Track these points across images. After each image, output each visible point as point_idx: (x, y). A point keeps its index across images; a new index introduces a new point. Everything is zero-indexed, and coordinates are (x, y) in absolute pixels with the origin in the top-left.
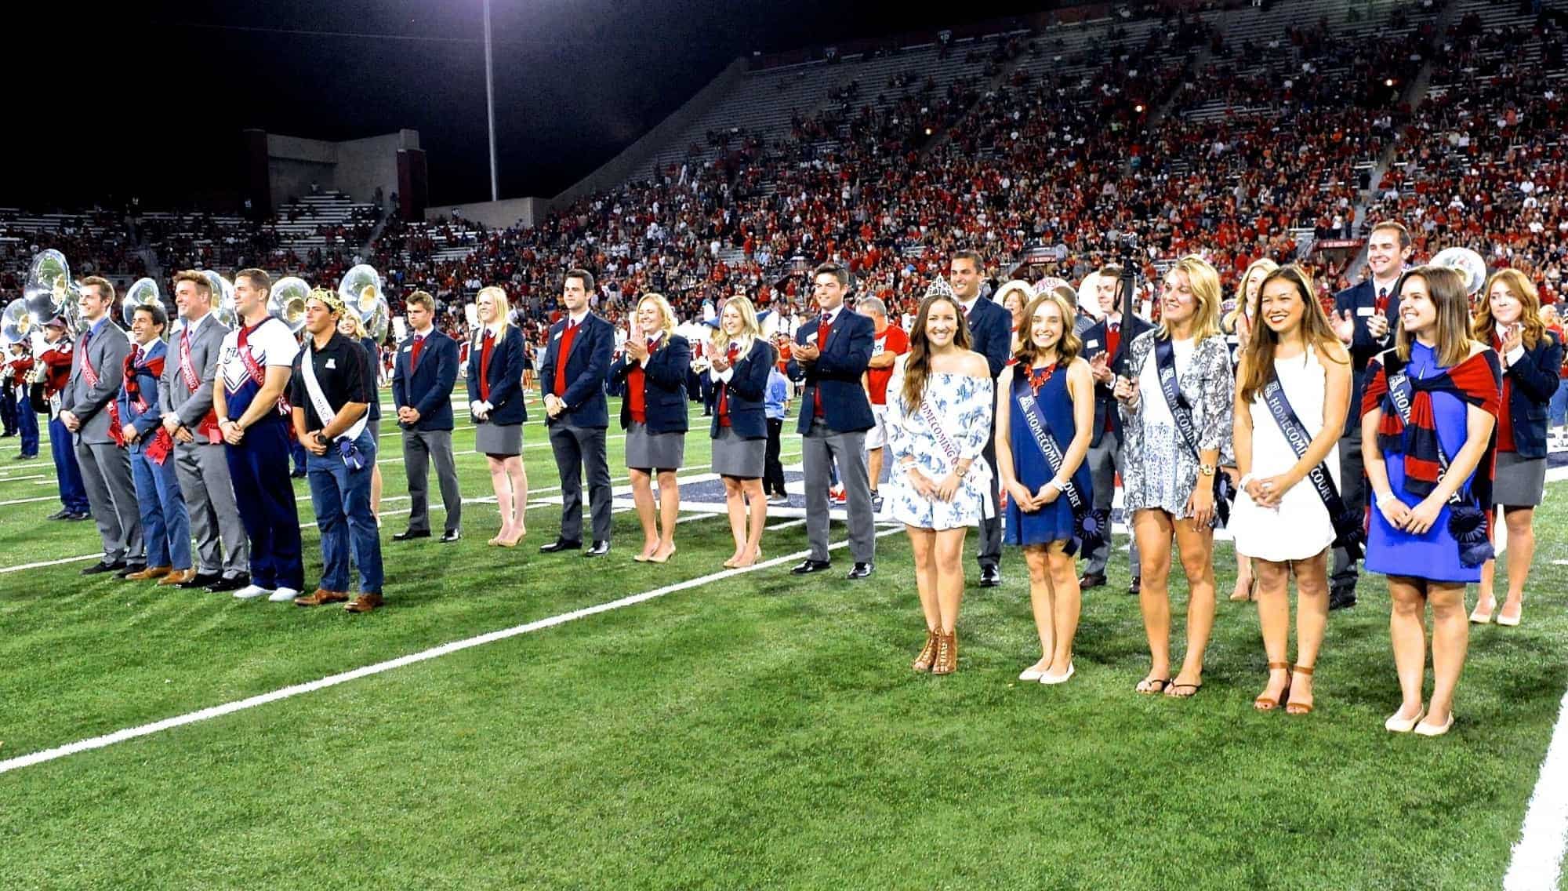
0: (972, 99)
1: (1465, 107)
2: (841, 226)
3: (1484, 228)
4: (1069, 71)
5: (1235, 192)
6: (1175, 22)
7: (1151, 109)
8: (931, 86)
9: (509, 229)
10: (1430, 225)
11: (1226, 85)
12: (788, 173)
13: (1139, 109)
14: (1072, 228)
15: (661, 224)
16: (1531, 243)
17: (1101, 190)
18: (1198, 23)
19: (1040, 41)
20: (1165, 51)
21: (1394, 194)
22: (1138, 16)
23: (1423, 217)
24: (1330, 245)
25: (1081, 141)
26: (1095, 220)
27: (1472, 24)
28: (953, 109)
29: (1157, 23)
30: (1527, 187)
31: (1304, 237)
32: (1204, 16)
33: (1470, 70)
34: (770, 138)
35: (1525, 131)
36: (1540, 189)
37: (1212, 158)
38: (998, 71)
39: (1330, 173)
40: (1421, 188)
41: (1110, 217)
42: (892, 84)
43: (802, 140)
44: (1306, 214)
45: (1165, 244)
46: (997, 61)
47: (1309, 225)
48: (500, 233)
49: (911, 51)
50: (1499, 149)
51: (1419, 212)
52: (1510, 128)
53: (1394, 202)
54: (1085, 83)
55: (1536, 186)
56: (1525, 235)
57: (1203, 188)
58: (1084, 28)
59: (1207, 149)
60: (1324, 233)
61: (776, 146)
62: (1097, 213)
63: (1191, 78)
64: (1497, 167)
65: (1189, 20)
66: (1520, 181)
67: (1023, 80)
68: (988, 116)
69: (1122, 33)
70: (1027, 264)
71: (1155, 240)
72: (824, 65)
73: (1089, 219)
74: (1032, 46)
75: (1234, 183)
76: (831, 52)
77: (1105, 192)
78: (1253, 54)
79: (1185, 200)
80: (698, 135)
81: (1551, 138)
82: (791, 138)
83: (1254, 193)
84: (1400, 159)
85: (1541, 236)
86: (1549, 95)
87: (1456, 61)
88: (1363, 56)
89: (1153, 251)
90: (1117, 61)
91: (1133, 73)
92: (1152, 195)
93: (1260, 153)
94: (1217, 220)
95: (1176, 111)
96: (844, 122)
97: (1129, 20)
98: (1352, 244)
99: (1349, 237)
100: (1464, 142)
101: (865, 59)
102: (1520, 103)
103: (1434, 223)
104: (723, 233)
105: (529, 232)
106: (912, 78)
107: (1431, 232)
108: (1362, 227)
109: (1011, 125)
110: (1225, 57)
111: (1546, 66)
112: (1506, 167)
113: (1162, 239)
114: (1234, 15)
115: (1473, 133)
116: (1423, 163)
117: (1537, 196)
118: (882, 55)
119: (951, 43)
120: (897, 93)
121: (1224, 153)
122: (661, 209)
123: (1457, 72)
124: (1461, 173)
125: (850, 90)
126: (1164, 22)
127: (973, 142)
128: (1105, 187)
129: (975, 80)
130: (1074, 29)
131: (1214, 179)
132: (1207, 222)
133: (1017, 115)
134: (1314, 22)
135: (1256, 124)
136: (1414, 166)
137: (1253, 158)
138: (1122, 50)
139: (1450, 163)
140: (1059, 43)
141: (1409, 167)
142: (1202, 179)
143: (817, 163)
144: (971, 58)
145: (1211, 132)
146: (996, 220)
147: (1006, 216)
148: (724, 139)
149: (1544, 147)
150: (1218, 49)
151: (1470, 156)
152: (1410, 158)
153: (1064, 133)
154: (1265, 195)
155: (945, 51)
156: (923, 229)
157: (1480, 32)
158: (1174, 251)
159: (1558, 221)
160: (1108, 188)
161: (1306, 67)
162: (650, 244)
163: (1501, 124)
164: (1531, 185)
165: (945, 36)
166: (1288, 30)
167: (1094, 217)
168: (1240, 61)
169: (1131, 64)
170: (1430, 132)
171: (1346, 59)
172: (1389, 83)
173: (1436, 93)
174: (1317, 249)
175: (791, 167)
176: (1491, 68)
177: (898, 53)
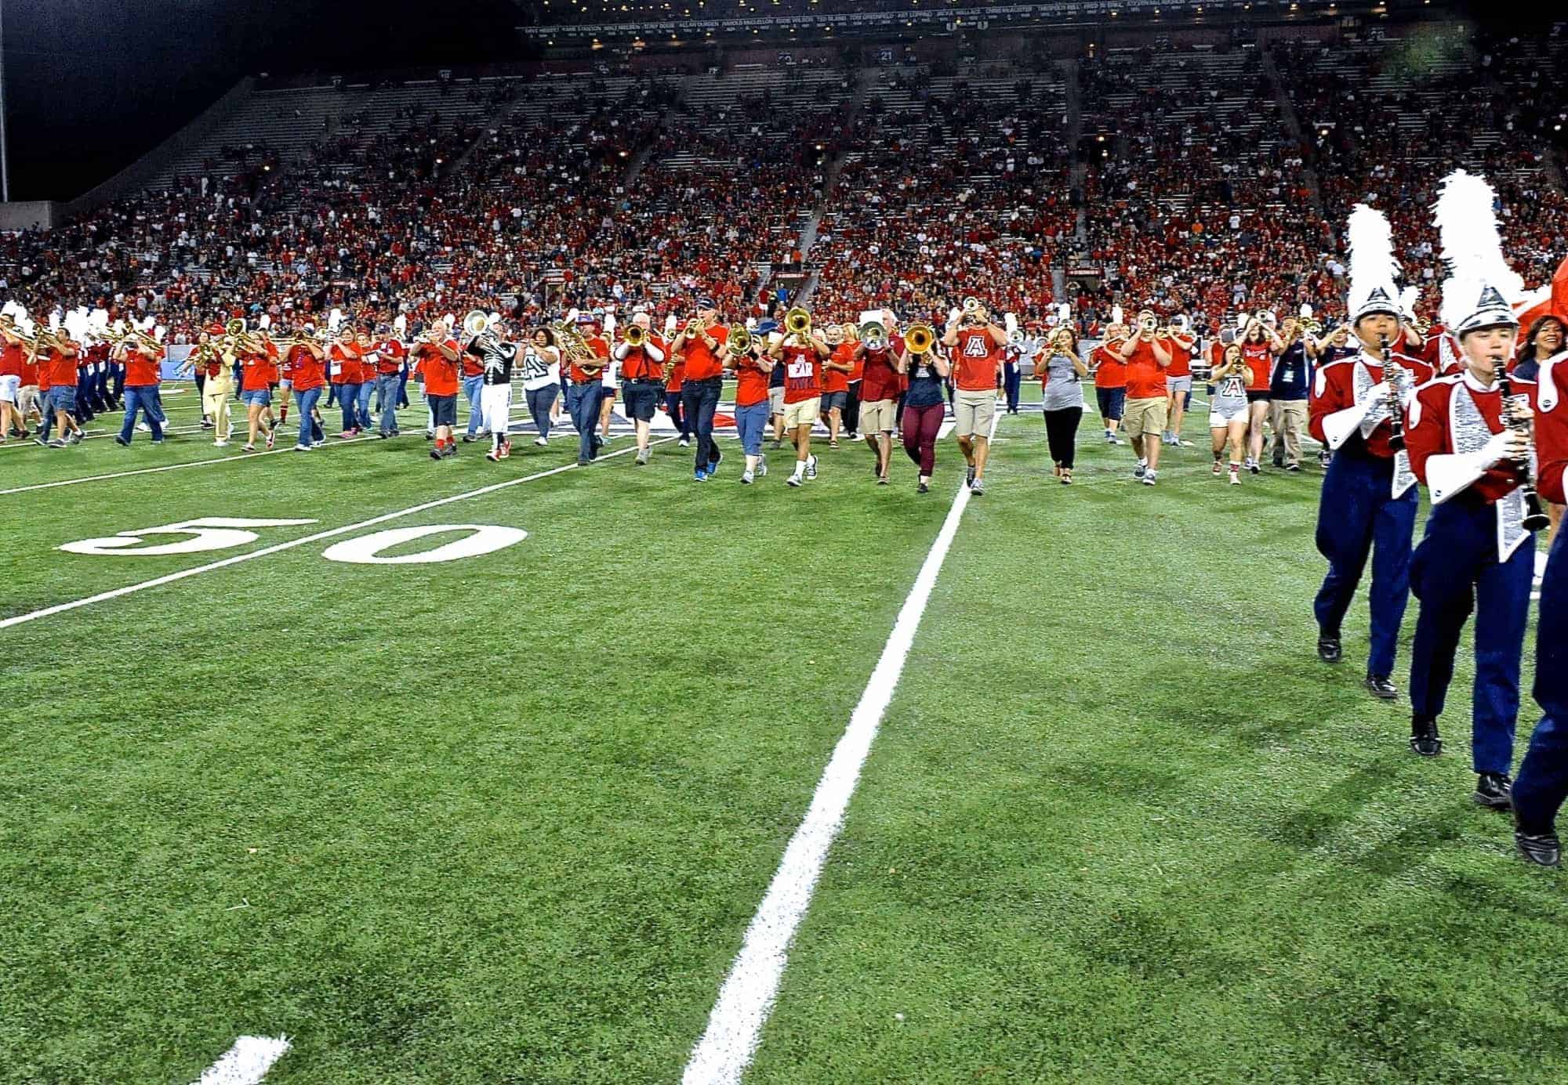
0: (476, 135)
1: (875, 172)
2: (373, 243)
3: (893, 268)
4: (561, 117)
5: (708, 230)
6: (646, 81)
7: (633, 154)
8: (437, 120)
9: (25, 231)
10: (855, 264)
11: (691, 140)
12: (310, 191)
13: (623, 154)
14: (578, 254)
15: (190, 232)
16: (926, 280)
17: (600, 223)
18: (665, 84)
19: (532, 87)
20: (640, 106)
21: (828, 238)
22: (615, 73)
23: (851, 257)
24: (784, 276)
25: (577, 179)
26: (598, 248)
27: (877, 106)
28: (460, 142)
29: (631, 81)
30: (921, 237)
31: (764, 270)
32: (669, 78)
33: (877, 142)
34: (288, 157)
35: (919, 194)
36: (930, 239)
37: (687, 202)
38: (498, 110)
39: (780, 220)
40: (848, 234)
41: (610, 245)
42: (400, 116)
43: (320, 161)
44: (763, 253)
45: (657, 271)
46: (494, 102)
47: (767, 259)
48: (17, 235)
49: (416, 86)
50: (900, 206)
51: (847, 253)
52: (909, 189)
53: (828, 244)
54: (575, 128)
55: (928, 237)
56: (923, 274)
57: (681, 226)
58: (569, 80)
59: (682, 193)
60: (777, 267)
61: (295, 164)
62: (598, 242)
63: (664, 131)
64: (900, 220)
65: (659, 80)
66: (917, 232)
67: (520, 121)
68: (494, 151)
69: (603, 87)
70: (544, 282)
71: (648, 267)
72: (330, 91)
73: (593, 246)
74: (526, 91)
75: (705, 222)
76: (337, 80)
77: (604, 225)
78: (711, 114)
79: (668, 235)
80: (211, 149)
81: (936, 201)
82: (308, 157)
83: (723, 231)
84: (830, 210)
85: (932, 275)
86: (934, 165)
87: (867, 134)
88: (799, 125)
89: (647, 275)
90: (600, 111)
91: (615, 123)
92: (642, 229)
93: (724, 200)
94: (696, 254)
95: (653, 159)
96: (357, 146)
97: (608, 75)
98: (799, 276)
99: (798, 270)
100: (876, 199)
101: (371, 89)
102: (914, 171)
103: (858, 262)
104: (256, 244)
105: (49, 234)
106: (418, 110)
107: (856, 269)
108: (807, 263)
109: (514, 161)
110: (690, 115)
111: (931, 143)
112: (906, 221)
113: (654, 266)
114: (695, 79)
115: (882, 192)
116: (846, 212)
117: (929, 245)
118: (387, 86)
119: (451, 82)
120: (407, 123)
121: (694, 195)
122: (187, 218)
123: (868, 143)
124: (874, 224)
125: (360, 117)
126: (638, 81)
127: (481, 173)
128: (605, 220)
129: (476, 117)
130: (560, 79)
131: (690, 218)
132: (687, 254)
133: (517, 152)
134: (759, 94)
135: (720, 174)
136: (841, 217)
137: (719, 202)
138: (603, 102)
139: (867, 215)
140: (550, 90)
141: (838, 217)
142: (682, 219)
143: (337, 183)
144: (473, 98)
145: (683, 178)
146: (512, 244)
147: (520, 240)
148: (241, 154)
149: (932, 207)
150: (683, 108)
151: (882, 213)
152: (838, 210)
153: (562, 171)
154: (732, 234)
155: (446, 88)
156: (448, 249)
157: (883, 111)
158: (665, 276)
159: (944, 264)
160: (607, 222)
161: (754, 129)
162: (183, 250)
163: (902, 187)
164: (925, 235)
165: (446, 74)
166: (739, 97)
167: (596, 245)
168: (702, 119)
169: (612, 115)
170: (849, 189)
171: (784, 126)
172: (819, 147)
173: (853, 158)
174: (774, 279)
175: (312, 186)
176: (891, 142)
177: (401, 85)
